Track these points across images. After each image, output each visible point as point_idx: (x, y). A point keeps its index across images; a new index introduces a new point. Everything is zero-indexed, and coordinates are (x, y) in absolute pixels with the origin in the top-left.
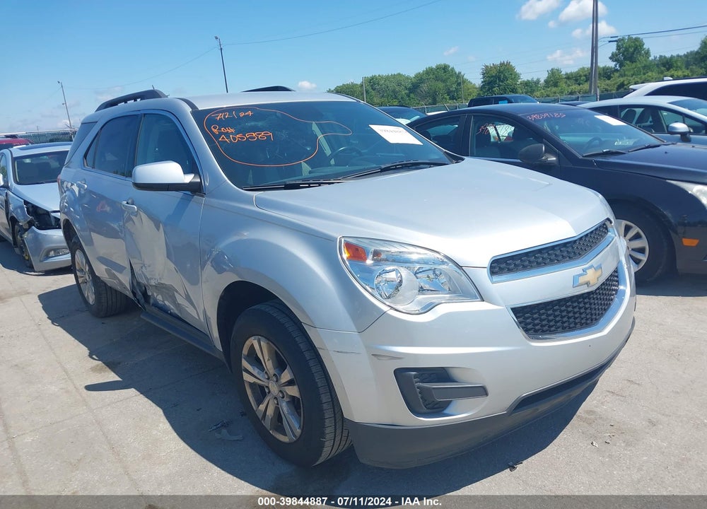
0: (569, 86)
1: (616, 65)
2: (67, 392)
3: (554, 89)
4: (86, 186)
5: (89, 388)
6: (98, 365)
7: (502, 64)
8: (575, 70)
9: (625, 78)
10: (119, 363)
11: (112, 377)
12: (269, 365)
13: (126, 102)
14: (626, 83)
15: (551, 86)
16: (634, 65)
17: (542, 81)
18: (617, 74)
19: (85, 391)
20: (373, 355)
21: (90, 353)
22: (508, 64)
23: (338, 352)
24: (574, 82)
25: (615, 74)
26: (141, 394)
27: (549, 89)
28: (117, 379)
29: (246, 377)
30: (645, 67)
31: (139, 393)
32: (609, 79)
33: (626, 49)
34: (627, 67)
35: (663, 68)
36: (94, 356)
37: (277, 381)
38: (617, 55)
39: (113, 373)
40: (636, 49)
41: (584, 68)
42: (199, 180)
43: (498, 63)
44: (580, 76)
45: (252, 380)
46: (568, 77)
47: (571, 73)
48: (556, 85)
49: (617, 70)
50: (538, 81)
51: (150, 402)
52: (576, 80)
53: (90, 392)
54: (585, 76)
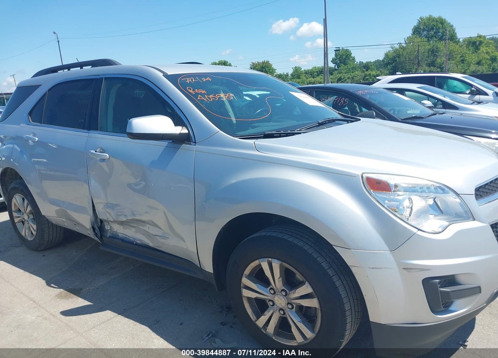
0: (307, 78)
1: (335, 66)
2: (45, 319)
3: (298, 80)
4: (37, 139)
5: (66, 313)
6: (61, 293)
7: (263, 63)
8: (310, 68)
9: (341, 75)
10: (81, 289)
11: (81, 302)
12: (278, 282)
13: (81, 68)
14: (342, 77)
15: (296, 78)
16: (346, 67)
17: (290, 74)
18: (336, 72)
19: (63, 317)
20: (403, 269)
21: (46, 282)
22: (268, 62)
23: (373, 268)
24: (310, 76)
25: (335, 71)
26: (119, 314)
27: (294, 80)
28: (87, 303)
29: (246, 293)
30: (353, 68)
31: (117, 314)
32: (332, 75)
33: (341, 56)
34: (342, 68)
35: (364, 69)
36: (52, 285)
37: (286, 296)
38: (335, 60)
39: (80, 299)
40: (347, 56)
41: (316, 67)
42: (186, 131)
43: (261, 61)
44: (314, 72)
45: (253, 295)
46: (307, 72)
47: (308, 70)
48: (299, 77)
49: (336, 70)
50: (287, 75)
51: (132, 321)
52: (311, 75)
53: (68, 317)
54: (317, 72)
